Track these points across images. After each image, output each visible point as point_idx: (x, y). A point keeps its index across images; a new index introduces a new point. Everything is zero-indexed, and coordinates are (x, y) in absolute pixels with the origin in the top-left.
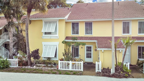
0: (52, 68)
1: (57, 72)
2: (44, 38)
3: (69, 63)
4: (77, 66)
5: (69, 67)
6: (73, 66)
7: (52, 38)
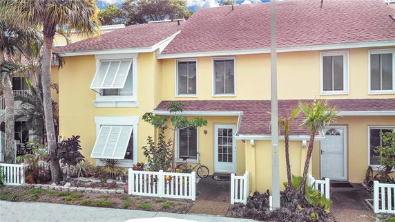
0: (111, 191)
1: (121, 201)
2: (99, 105)
3: (156, 176)
4: (179, 185)
5: (156, 187)
6: (168, 185)
7: (119, 105)
